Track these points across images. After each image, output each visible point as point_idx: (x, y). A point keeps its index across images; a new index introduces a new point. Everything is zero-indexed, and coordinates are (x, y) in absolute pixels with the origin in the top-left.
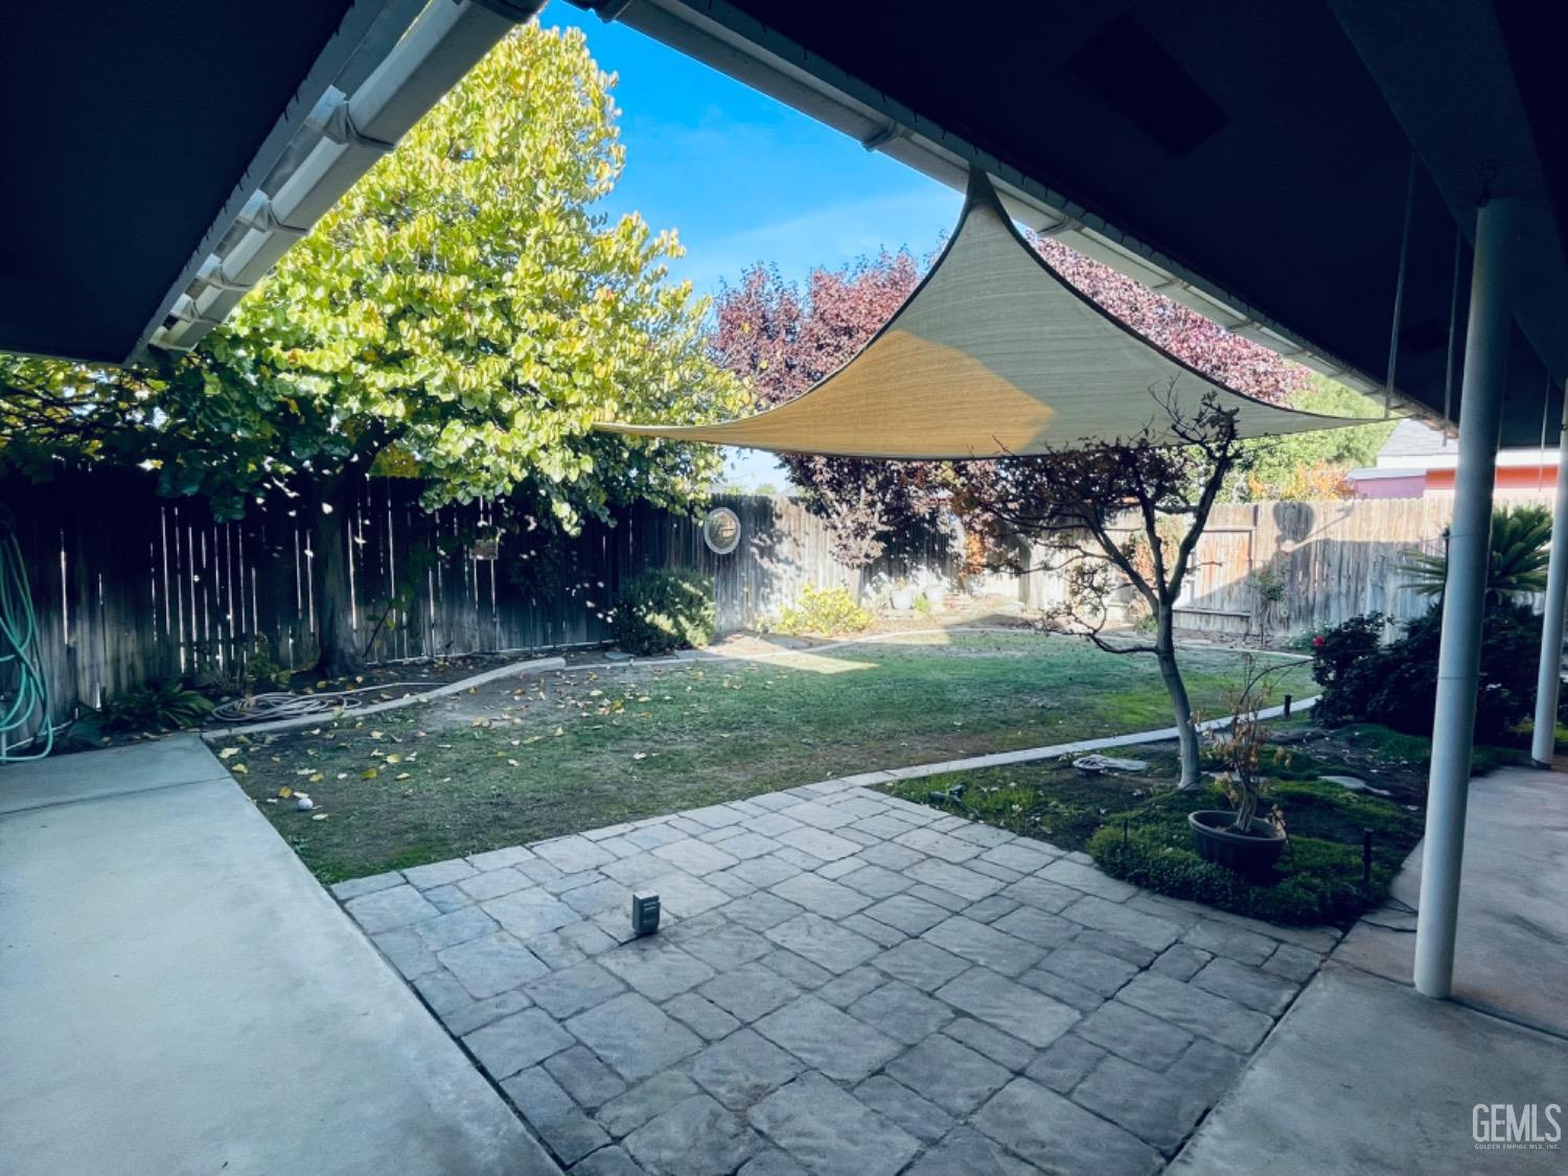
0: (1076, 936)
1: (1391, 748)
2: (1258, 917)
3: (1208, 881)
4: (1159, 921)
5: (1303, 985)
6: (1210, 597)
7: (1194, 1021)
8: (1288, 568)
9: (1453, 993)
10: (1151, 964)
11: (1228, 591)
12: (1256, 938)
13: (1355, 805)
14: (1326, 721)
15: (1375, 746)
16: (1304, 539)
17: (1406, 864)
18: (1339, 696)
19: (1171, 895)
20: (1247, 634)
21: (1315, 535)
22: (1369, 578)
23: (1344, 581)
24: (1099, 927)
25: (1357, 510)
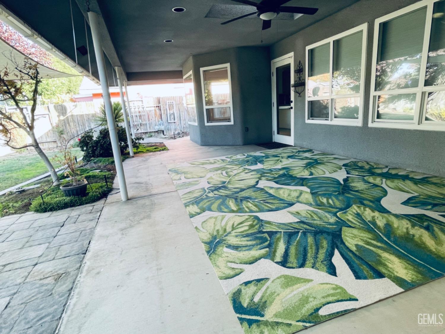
0: (38, 230)
1: (104, 161)
2: (87, 203)
3: (71, 201)
4: (61, 216)
5: (101, 211)
7: (80, 229)
8: (64, 124)
9: (129, 198)
10: (64, 224)
12: (88, 207)
13: (100, 174)
14: (87, 160)
15: (100, 162)
16: (66, 115)
17: (114, 182)
18: (89, 153)
19: (62, 209)
20: (57, 147)
21: (69, 114)
22: (86, 124)
23: (80, 126)
24: (44, 224)
25: (78, 105)
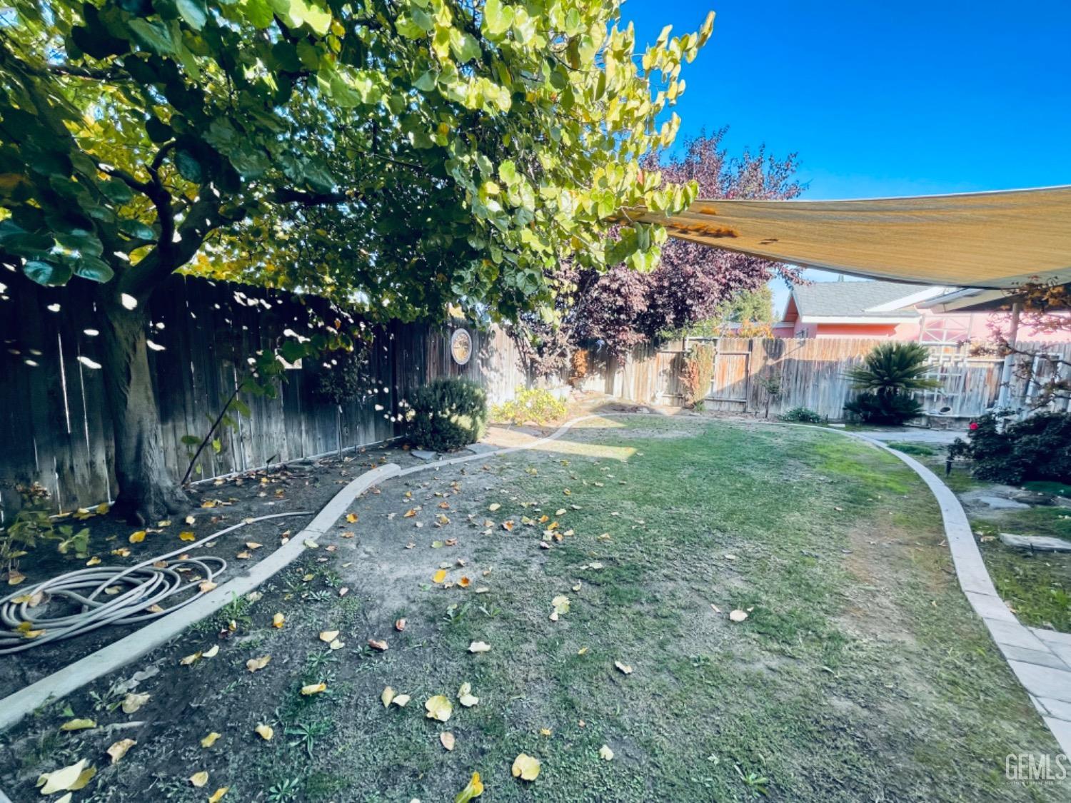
6: (722, 391)
8: (769, 374)
11: (733, 388)
16: (778, 359)
21: (784, 356)
22: (811, 381)
25: (807, 343)
